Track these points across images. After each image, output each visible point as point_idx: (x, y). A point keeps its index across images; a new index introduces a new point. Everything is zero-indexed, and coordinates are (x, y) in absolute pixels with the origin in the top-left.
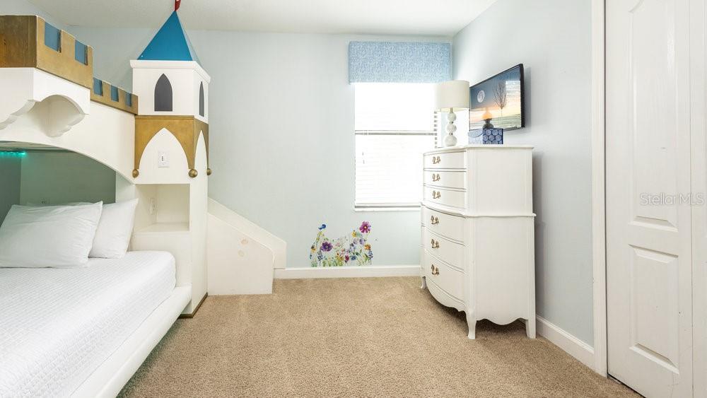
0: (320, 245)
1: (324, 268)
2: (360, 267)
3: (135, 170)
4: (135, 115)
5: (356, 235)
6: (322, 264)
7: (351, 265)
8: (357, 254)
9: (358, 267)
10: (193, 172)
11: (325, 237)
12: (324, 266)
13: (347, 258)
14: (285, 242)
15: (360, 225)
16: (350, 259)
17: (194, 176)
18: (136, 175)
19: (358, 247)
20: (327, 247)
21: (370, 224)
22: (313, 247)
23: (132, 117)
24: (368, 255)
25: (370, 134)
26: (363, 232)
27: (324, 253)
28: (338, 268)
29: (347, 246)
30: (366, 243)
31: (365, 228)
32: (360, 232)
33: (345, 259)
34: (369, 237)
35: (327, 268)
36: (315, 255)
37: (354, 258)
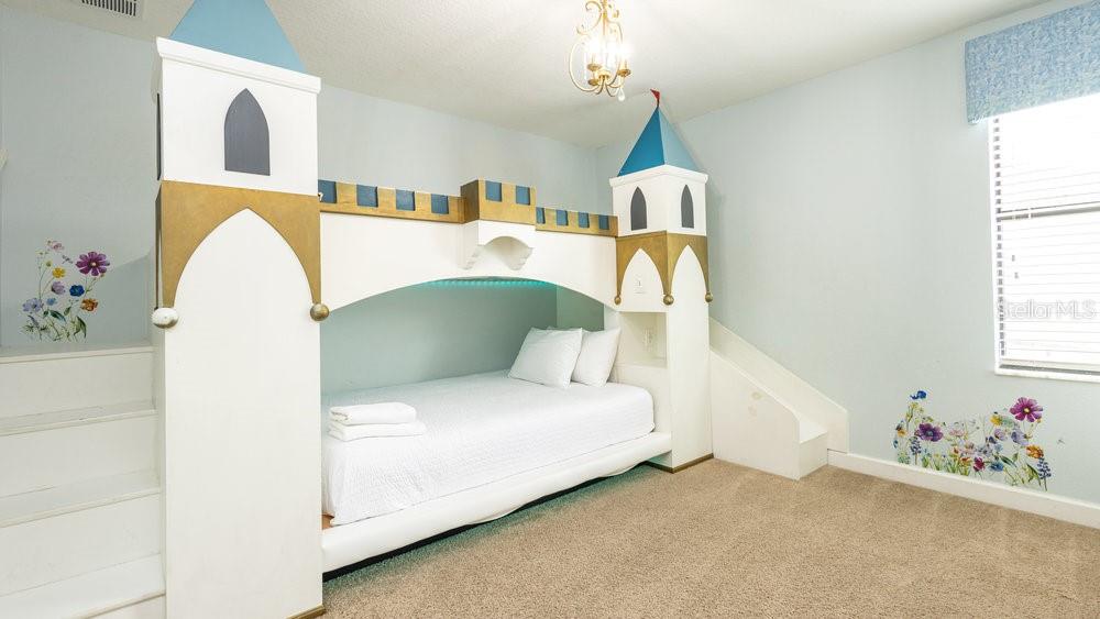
0: (913, 427)
1: (925, 470)
2: (1014, 489)
3: (618, 296)
4: (616, 237)
5: (1000, 421)
6: (920, 462)
7: (990, 478)
8: (1005, 460)
9: (1009, 488)
10: (669, 300)
11: (926, 414)
12: (925, 467)
13: (980, 465)
14: (845, 411)
15: (1013, 402)
16: (987, 466)
17: (669, 303)
18: (618, 302)
19: (1008, 448)
20: (930, 432)
21: (1039, 404)
22: (899, 428)
23: (613, 240)
24: (1037, 468)
25: (1033, 216)
26: (1021, 418)
27: (924, 444)
28: (957, 477)
29: (979, 440)
30: (1031, 443)
31: (1026, 410)
32: (1012, 417)
33: (973, 464)
34: (1037, 433)
35: (930, 471)
36: (905, 443)
37: (996, 467)
